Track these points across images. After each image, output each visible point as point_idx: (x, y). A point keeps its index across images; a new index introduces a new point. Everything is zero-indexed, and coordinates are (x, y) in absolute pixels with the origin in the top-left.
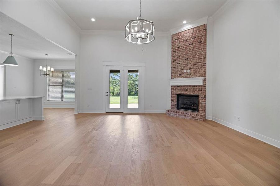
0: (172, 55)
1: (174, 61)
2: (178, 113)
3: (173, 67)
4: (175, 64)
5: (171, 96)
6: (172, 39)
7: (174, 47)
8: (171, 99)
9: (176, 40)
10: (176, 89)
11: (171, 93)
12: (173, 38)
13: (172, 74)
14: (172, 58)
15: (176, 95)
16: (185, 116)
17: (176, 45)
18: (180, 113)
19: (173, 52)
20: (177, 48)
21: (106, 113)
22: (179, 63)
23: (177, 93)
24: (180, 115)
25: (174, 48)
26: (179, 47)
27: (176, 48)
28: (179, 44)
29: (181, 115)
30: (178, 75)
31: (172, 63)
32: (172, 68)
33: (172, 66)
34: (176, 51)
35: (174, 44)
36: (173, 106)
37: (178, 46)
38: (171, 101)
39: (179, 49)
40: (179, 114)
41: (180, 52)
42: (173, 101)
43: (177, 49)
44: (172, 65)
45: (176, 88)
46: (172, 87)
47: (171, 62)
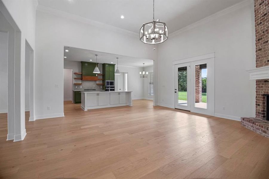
0: (256, 31)
1: (259, 40)
2: (255, 124)
3: (259, 50)
4: (261, 44)
5: (256, 97)
6: (255, 6)
7: (258, 17)
8: (256, 102)
9: (260, 5)
10: (263, 86)
11: (257, 92)
12: (256, 4)
13: (257, 61)
14: (256, 36)
15: (264, 95)
16: (265, 132)
17: (261, 13)
18: (257, 125)
19: (258, 25)
20: (263, 16)
21: (175, 108)
22: (267, 42)
23: (265, 92)
24: (257, 129)
25: (258, 19)
26: (265, 15)
27: (261, 17)
28: (266, 9)
29: (259, 129)
30: (265, 62)
31: (256, 44)
32: (256, 51)
33: (256, 48)
34: (261, 23)
35: (258, 12)
36: (259, 113)
37: (264, 13)
38: (256, 105)
39: (266, 18)
40: (257, 127)
41: (267, 22)
42: (259, 105)
43: (263, 19)
44: (257, 46)
45: (263, 84)
46: (257, 82)
47: (255, 42)
